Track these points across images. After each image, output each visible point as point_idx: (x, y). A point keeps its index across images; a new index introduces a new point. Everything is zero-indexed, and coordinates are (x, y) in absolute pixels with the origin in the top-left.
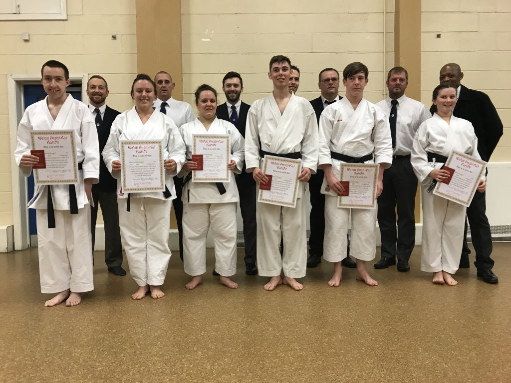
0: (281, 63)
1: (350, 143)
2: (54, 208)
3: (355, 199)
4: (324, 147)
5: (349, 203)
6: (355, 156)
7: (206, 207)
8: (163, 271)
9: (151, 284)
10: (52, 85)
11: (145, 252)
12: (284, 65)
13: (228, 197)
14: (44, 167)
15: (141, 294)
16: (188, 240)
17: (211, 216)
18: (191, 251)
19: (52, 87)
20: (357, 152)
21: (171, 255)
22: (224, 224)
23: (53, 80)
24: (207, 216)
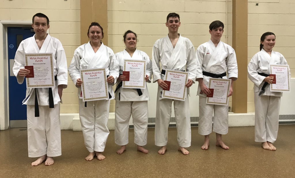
0: (174, 18)
1: (214, 66)
2: (39, 104)
3: (216, 99)
4: (199, 68)
5: (213, 101)
6: (217, 74)
7: (130, 104)
8: (104, 143)
9: (97, 150)
10: (40, 28)
11: (94, 131)
12: (176, 19)
13: (143, 97)
14: (33, 77)
15: (91, 157)
16: (119, 124)
17: (132, 109)
18: (120, 131)
19: (39, 29)
20: (218, 71)
21: (109, 133)
22: (141, 114)
23: (41, 25)
24: (130, 109)
